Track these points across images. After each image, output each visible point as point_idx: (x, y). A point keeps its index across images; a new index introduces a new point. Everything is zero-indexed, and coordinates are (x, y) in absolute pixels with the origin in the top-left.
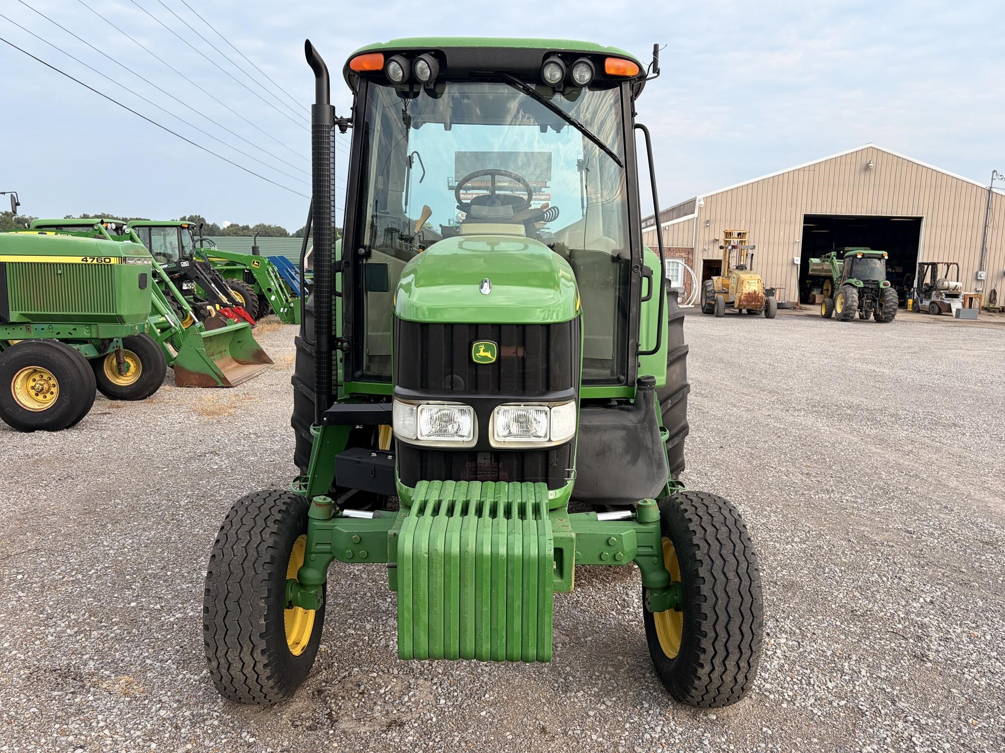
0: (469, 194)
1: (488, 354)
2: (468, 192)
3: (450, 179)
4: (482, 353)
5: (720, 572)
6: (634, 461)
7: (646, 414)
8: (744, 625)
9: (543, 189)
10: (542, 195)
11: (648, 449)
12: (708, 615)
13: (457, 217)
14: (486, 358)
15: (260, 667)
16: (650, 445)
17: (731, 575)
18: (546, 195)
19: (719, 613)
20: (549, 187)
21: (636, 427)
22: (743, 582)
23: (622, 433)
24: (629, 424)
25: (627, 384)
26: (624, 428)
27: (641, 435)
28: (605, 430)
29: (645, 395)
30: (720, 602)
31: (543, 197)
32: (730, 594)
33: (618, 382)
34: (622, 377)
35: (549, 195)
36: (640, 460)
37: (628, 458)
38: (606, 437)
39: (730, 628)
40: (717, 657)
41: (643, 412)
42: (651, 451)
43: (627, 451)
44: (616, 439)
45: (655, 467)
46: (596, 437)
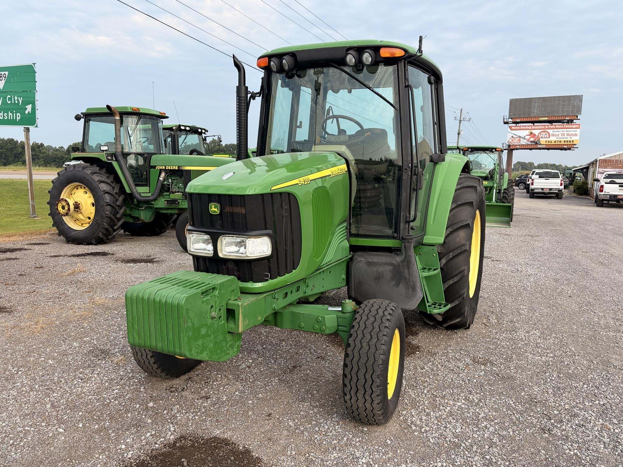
0: (518, 126)
1: (216, 210)
2: (517, 125)
3: (505, 117)
4: (213, 209)
5: (359, 342)
6: (397, 285)
7: (405, 257)
8: (367, 374)
9: (575, 121)
10: (573, 125)
11: (406, 278)
12: (348, 365)
13: (509, 141)
14: (214, 211)
15: (149, 357)
16: (407, 276)
17: (364, 344)
18: (577, 125)
19: (354, 365)
20: (579, 119)
21: (399, 265)
22: (371, 350)
23: (391, 268)
24: (395, 262)
25: (399, 239)
26: (392, 264)
27: (402, 270)
28: (380, 265)
29: (405, 246)
30: (355, 358)
31: (574, 126)
32: (361, 355)
33: (394, 238)
34: (396, 235)
35: (579, 125)
36: (401, 284)
37: (394, 283)
38: (381, 269)
39: (358, 375)
40: (352, 390)
41: (404, 256)
42: (408, 280)
43: (392, 279)
44: (387, 270)
45: (410, 290)
46: (375, 269)
